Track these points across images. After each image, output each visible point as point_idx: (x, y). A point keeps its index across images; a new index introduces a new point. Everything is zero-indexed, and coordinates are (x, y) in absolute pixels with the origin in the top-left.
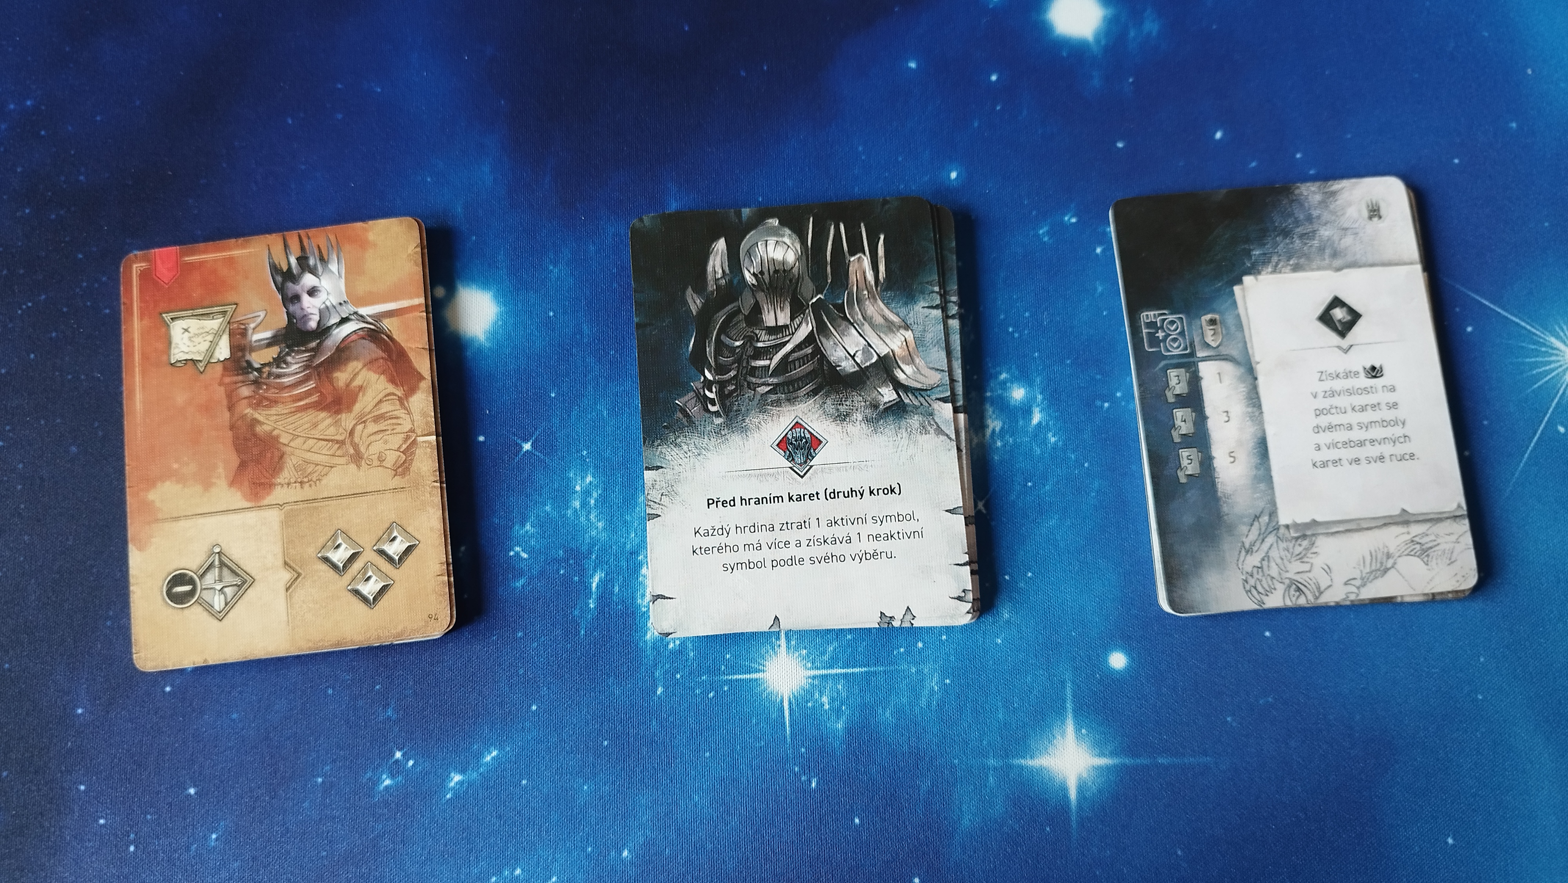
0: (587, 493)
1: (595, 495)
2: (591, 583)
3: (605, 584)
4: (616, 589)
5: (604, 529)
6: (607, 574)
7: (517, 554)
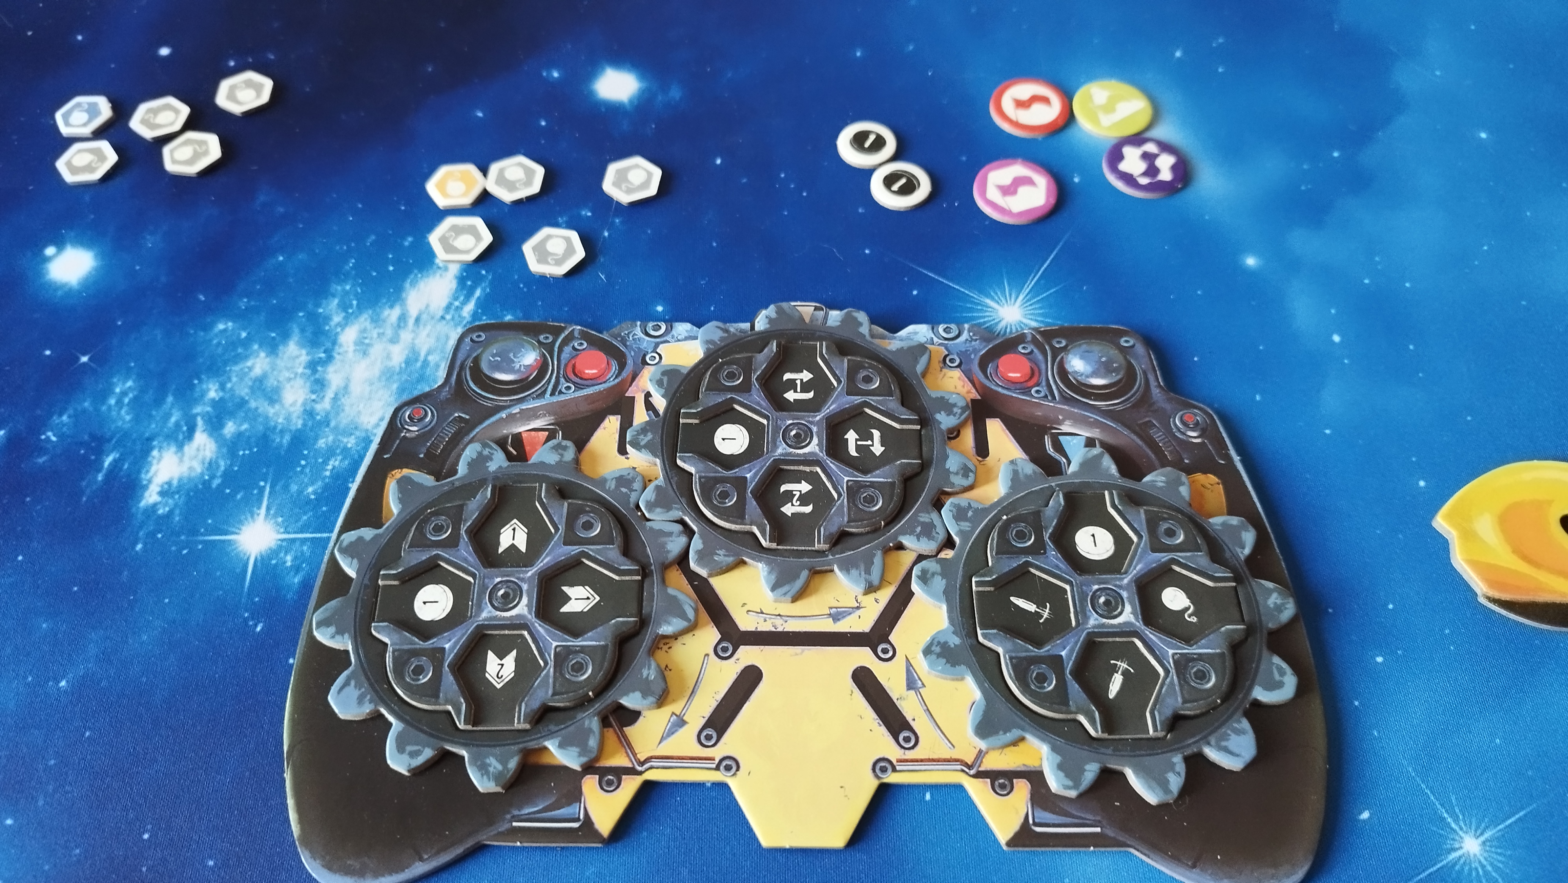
0: (124, 394)
1: (131, 395)
2: (103, 462)
3: (116, 463)
4: (126, 466)
5: (130, 421)
6: (121, 455)
7: (48, 438)
